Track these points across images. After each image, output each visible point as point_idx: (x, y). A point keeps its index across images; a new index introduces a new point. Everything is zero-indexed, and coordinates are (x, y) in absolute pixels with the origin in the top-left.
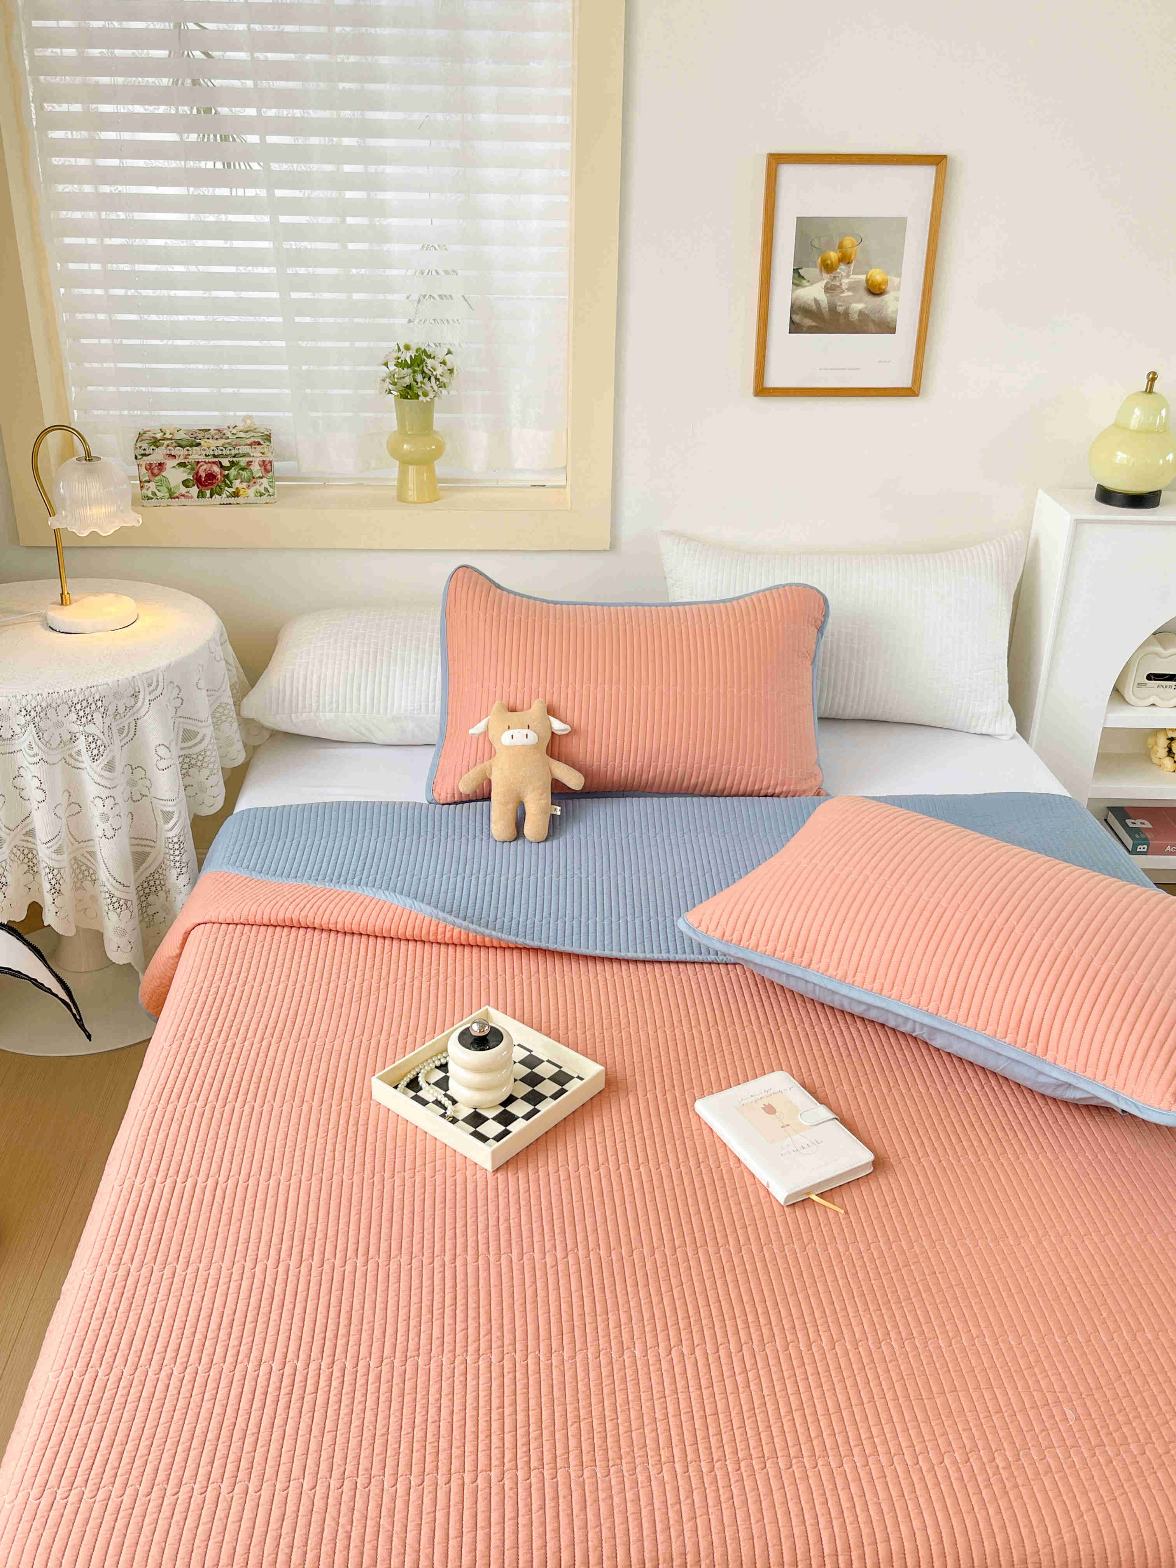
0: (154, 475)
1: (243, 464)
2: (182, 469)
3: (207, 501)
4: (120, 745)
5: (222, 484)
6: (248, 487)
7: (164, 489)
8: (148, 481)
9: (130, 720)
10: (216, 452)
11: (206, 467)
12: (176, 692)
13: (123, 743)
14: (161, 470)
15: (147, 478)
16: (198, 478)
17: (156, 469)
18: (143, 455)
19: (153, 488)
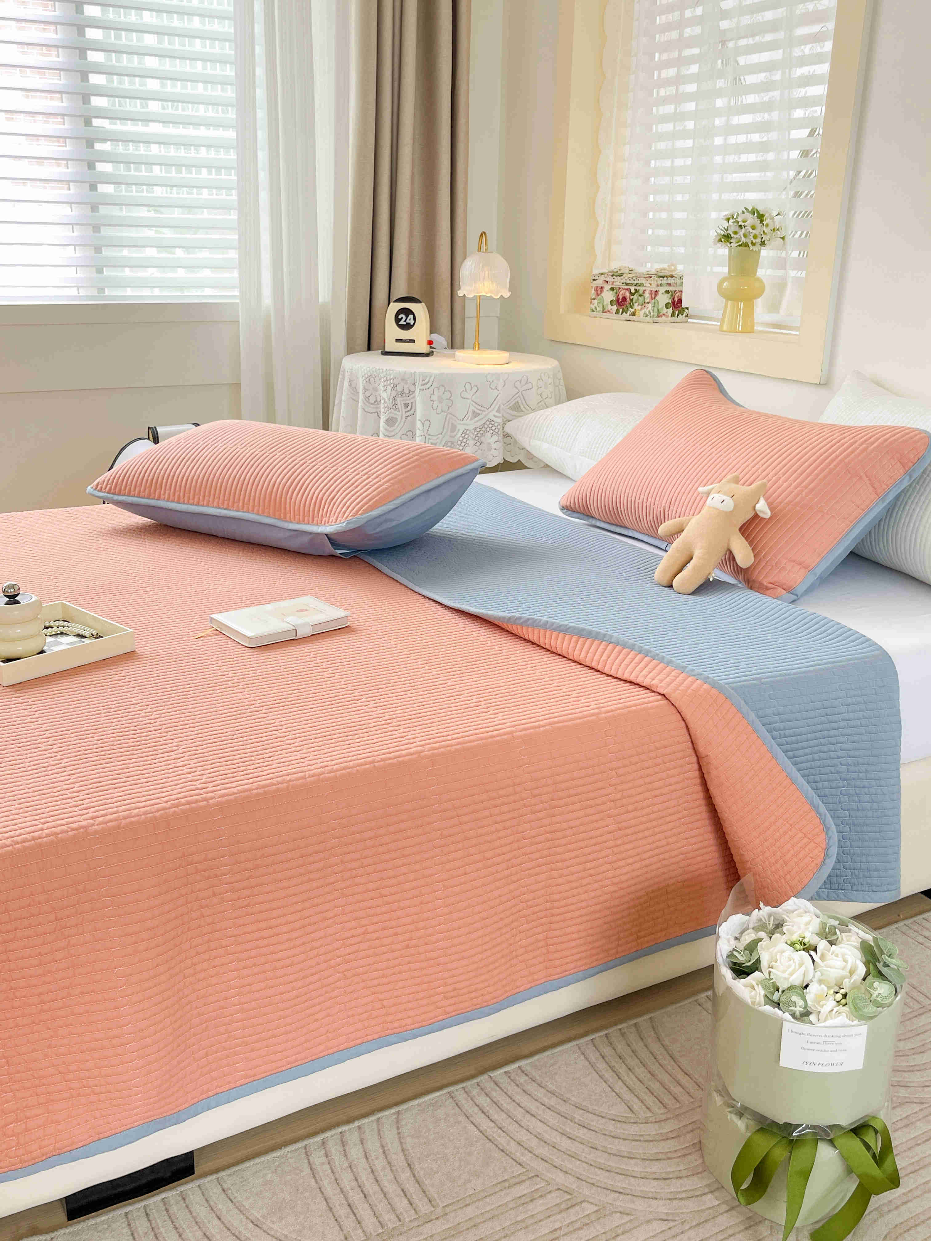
0: (598, 295)
1: (641, 292)
2: (612, 292)
3: (619, 316)
4: (405, 415)
5: (629, 306)
6: (641, 309)
7: (601, 305)
8: (594, 299)
9: (412, 400)
10: (628, 282)
11: (622, 292)
12: (447, 395)
13: (408, 414)
14: (601, 292)
15: (594, 297)
16: (618, 300)
17: (599, 290)
18: (594, 280)
19: (596, 305)
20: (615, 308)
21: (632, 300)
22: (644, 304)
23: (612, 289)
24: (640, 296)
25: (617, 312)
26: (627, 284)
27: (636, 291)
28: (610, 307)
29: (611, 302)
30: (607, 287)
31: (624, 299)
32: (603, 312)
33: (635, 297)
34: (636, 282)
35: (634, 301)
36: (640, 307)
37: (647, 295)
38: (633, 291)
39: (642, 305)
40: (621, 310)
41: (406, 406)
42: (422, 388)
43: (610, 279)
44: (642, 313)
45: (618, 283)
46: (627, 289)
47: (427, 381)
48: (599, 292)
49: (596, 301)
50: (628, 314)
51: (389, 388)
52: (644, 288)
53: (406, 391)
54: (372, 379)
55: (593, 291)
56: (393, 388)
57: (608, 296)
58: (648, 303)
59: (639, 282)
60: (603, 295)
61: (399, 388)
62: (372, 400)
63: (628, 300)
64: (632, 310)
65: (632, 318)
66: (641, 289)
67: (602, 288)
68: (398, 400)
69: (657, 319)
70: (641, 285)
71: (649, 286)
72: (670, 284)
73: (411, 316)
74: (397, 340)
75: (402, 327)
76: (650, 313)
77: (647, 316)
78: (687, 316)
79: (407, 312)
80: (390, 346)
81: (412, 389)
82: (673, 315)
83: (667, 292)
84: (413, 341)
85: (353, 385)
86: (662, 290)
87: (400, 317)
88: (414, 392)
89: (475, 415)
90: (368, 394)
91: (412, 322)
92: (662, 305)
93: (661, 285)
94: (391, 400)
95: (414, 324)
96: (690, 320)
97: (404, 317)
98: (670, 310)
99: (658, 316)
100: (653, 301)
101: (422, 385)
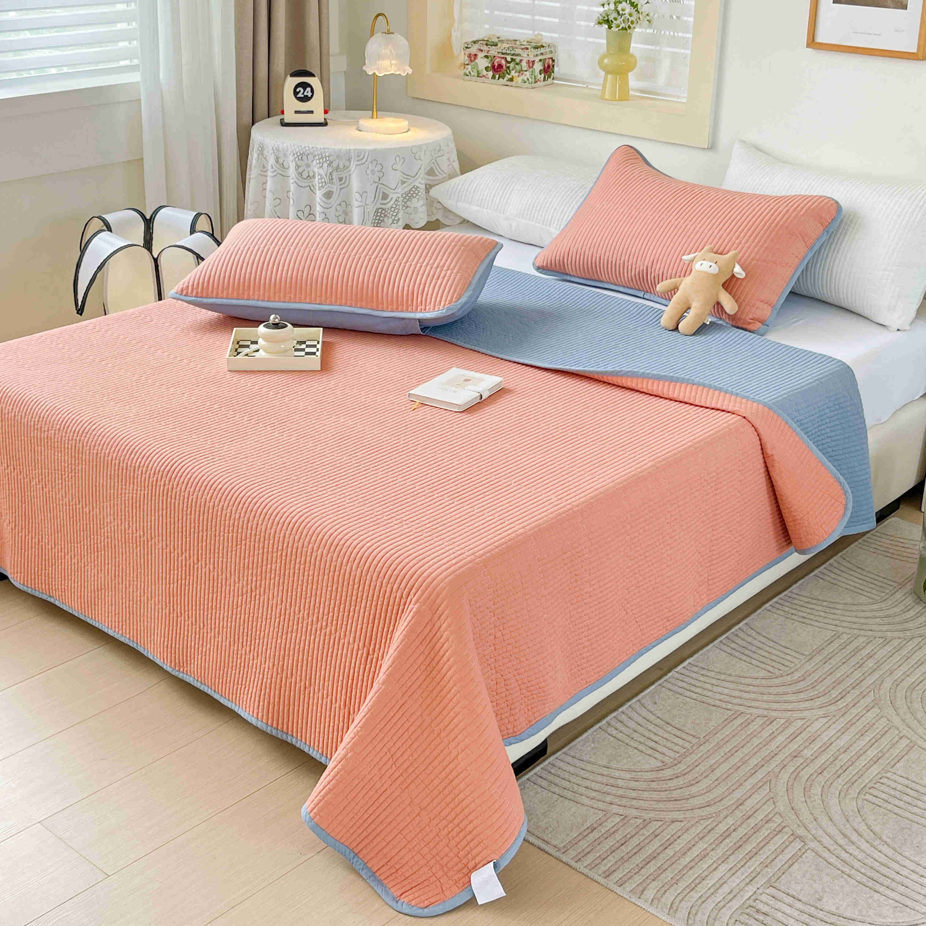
0: (471, 61)
1: (518, 61)
2: (486, 59)
3: (496, 81)
4: (339, 187)
5: (505, 72)
6: (519, 76)
7: (475, 71)
8: (468, 65)
9: (347, 174)
10: (504, 51)
11: (498, 60)
12: (379, 167)
13: (341, 187)
14: (475, 59)
15: (467, 63)
16: (493, 66)
17: (473, 57)
18: (467, 48)
19: (470, 69)
20: (491, 74)
21: (508, 68)
22: (521, 72)
23: (486, 57)
24: (517, 64)
25: (493, 77)
26: (503, 54)
27: (512, 60)
28: (485, 73)
29: (487, 69)
30: (481, 55)
31: (500, 66)
32: (478, 76)
33: (512, 65)
34: (512, 52)
35: (511, 68)
36: (517, 74)
37: (524, 64)
38: (509, 59)
39: (519, 72)
40: (497, 76)
41: (341, 179)
42: (358, 163)
43: (485, 48)
44: (520, 79)
45: (493, 52)
46: (503, 58)
47: (361, 157)
48: (473, 59)
49: (469, 67)
50: (505, 79)
51: (325, 165)
52: (520, 58)
53: (341, 166)
54: (304, 157)
55: (466, 58)
56: (329, 165)
57: (482, 63)
58: (526, 71)
59: (516, 53)
60: (476, 61)
61: (335, 164)
62: (305, 175)
63: (504, 67)
64: (510, 77)
65: (509, 83)
66: (518, 59)
67: (475, 55)
68: (335, 175)
69: (534, 85)
70: (518, 55)
71: (526, 56)
72: (542, 54)
73: (309, 89)
74: (296, 112)
75: (300, 99)
76: (528, 79)
77: (525, 82)
78: (553, 79)
79: (305, 85)
80: (289, 117)
81: (347, 164)
82: (544, 80)
83: (540, 60)
84: (312, 112)
85: (281, 161)
86: (537, 59)
87: (298, 90)
88: (348, 167)
89: (403, 183)
90: (300, 170)
91: (310, 94)
92: (537, 72)
93: (537, 55)
94: (328, 174)
95: (312, 96)
96: (555, 82)
97: (302, 90)
98: (543, 75)
99: (536, 82)
100: (531, 70)
101: (358, 161)
